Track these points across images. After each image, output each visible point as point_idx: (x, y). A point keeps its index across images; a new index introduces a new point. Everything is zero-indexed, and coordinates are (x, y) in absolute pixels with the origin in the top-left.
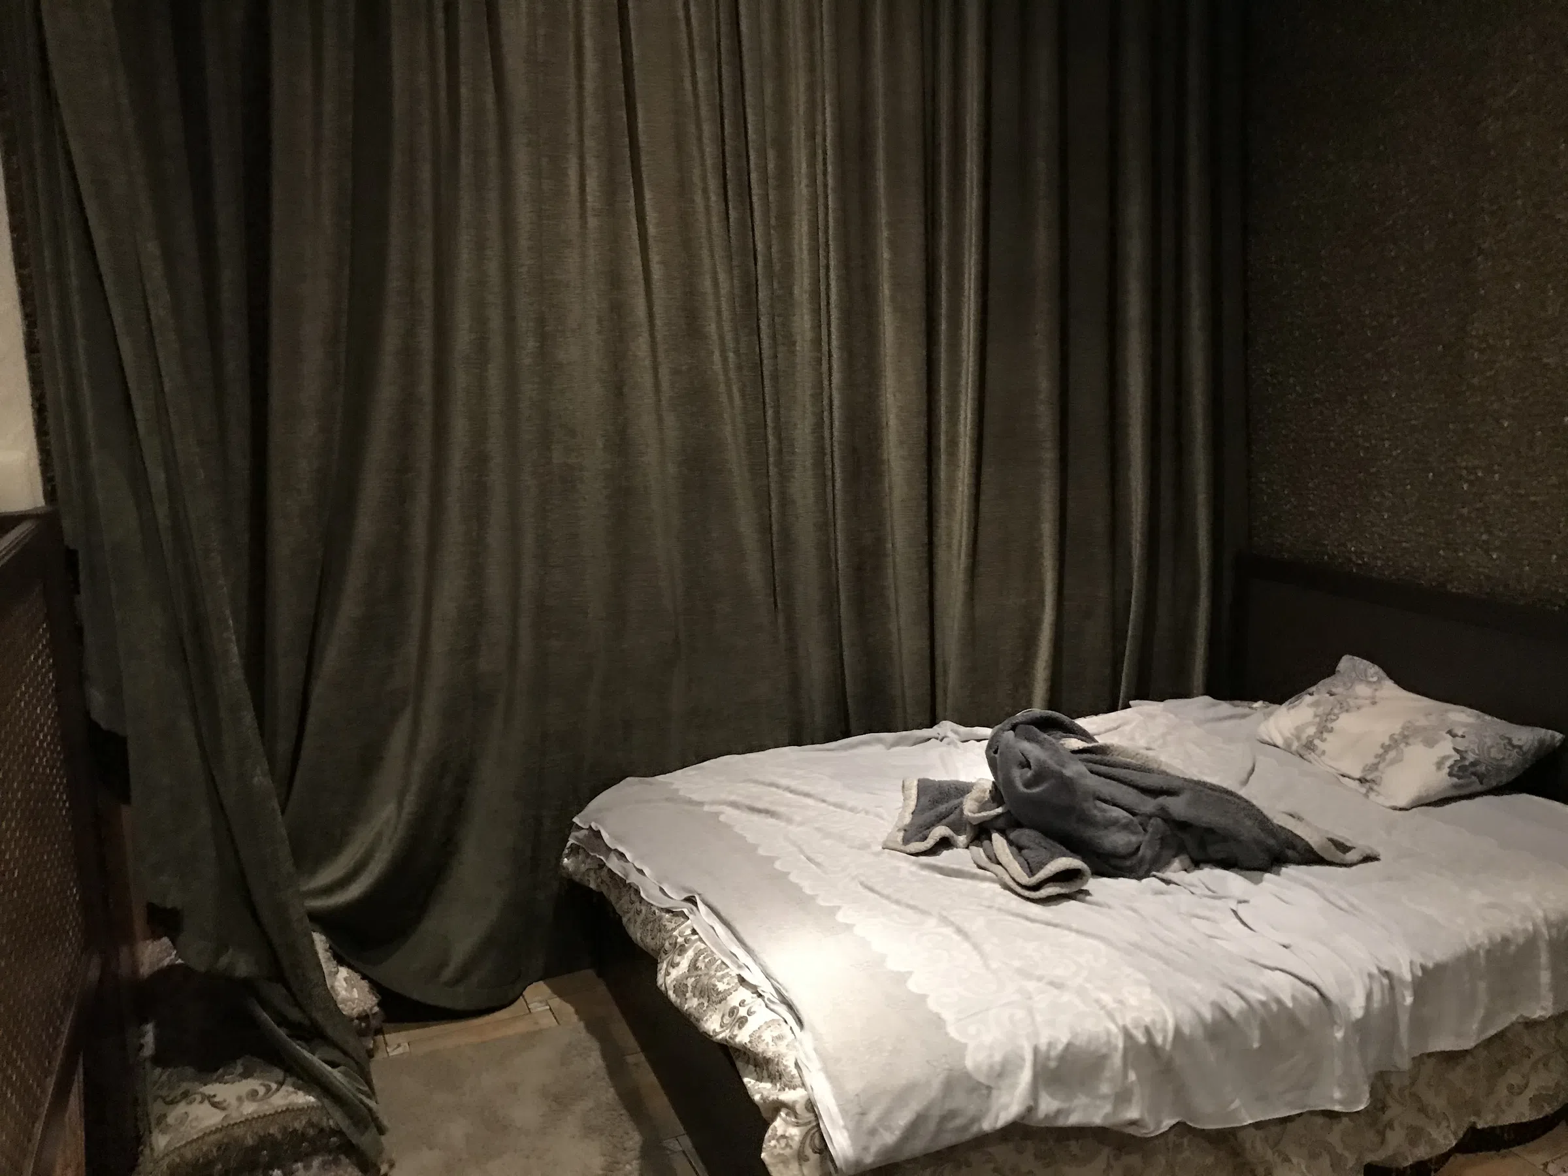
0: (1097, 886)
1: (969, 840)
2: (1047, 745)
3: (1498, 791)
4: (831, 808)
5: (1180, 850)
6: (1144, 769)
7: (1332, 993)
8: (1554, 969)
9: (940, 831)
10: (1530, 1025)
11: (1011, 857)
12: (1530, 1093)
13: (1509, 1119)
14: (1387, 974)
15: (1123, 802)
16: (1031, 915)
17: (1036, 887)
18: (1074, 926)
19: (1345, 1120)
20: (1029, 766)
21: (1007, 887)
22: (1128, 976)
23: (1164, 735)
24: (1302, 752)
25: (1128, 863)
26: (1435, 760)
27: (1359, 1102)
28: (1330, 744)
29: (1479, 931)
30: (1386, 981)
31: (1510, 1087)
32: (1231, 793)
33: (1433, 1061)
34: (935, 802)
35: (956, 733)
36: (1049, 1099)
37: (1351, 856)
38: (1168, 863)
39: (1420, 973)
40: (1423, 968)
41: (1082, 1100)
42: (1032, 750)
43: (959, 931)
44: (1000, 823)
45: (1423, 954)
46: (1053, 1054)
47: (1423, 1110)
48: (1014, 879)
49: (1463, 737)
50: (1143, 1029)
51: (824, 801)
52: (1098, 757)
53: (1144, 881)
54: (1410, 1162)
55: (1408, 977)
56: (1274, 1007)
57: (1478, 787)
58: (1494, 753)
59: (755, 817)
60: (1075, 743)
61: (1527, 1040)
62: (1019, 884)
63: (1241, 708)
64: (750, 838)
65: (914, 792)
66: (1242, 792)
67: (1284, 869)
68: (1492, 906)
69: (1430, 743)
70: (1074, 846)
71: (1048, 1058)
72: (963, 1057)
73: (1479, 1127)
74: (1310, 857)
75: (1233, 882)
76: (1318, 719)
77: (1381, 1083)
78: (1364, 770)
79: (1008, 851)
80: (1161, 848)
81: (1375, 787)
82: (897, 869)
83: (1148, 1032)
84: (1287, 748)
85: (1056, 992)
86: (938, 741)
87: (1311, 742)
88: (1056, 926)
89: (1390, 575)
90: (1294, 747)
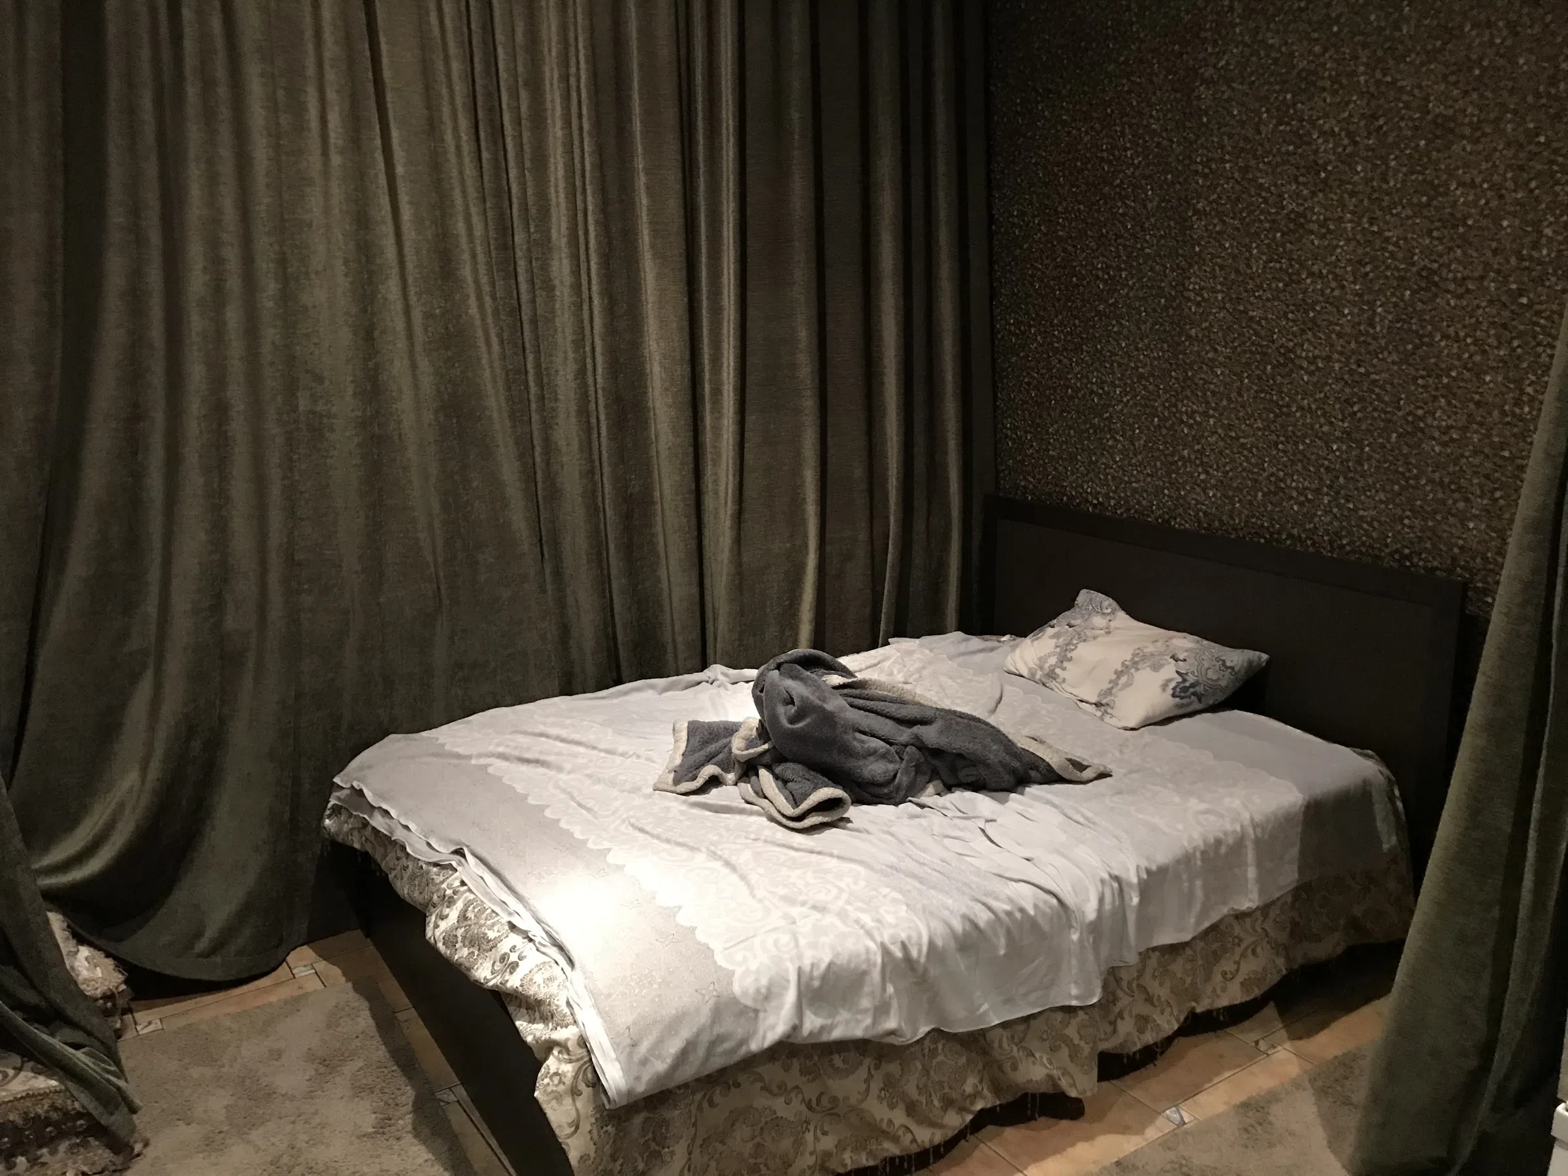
0: (857, 813)
1: (738, 776)
2: (810, 682)
3: (1214, 709)
4: (603, 754)
5: (934, 775)
6: (902, 702)
7: (1069, 900)
8: (1259, 864)
9: (710, 770)
10: (1240, 916)
11: (777, 791)
12: (1240, 978)
13: (1223, 1002)
14: (1116, 878)
15: (881, 733)
16: (795, 845)
17: (800, 818)
18: (836, 852)
19: (1081, 1013)
20: (792, 703)
21: (772, 819)
22: (885, 896)
23: (919, 670)
24: (1044, 680)
25: (886, 791)
26: (1161, 683)
27: (1092, 995)
28: (1070, 673)
29: (1196, 835)
30: (1116, 885)
31: (1224, 974)
32: (978, 720)
33: (1157, 954)
34: (705, 743)
35: (726, 675)
36: (813, 1017)
37: (1087, 774)
38: (923, 789)
39: (1145, 876)
40: (1148, 872)
41: (844, 1015)
42: (797, 688)
43: (727, 864)
44: (767, 759)
45: (1148, 859)
46: (816, 973)
47: (1149, 1000)
48: (779, 812)
49: (1184, 661)
50: (899, 944)
51: (594, 748)
52: (857, 692)
53: (901, 806)
54: (1139, 1047)
55: (1135, 880)
56: (1018, 915)
57: (1197, 706)
58: (1211, 675)
59: (524, 768)
60: (836, 679)
61: (1237, 930)
62: (784, 816)
63: (990, 642)
64: (519, 788)
65: (684, 735)
66: (992, 720)
67: (1027, 789)
68: (1207, 812)
69: (1156, 668)
70: (835, 776)
71: (811, 978)
72: (730, 984)
73: (1199, 1010)
74: (1051, 777)
75: (982, 803)
76: (1058, 650)
77: (1112, 978)
78: (1099, 695)
79: (773, 784)
80: (917, 773)
81: (1109, 710)
82: (668, 809)
83: (904, 947)
84: (1032, 678)
85: (818, 915)
86: (709, 685)
87: (1053, 671)
88: (819, 853)
89: (1122, 514)
90: (1038, 677)
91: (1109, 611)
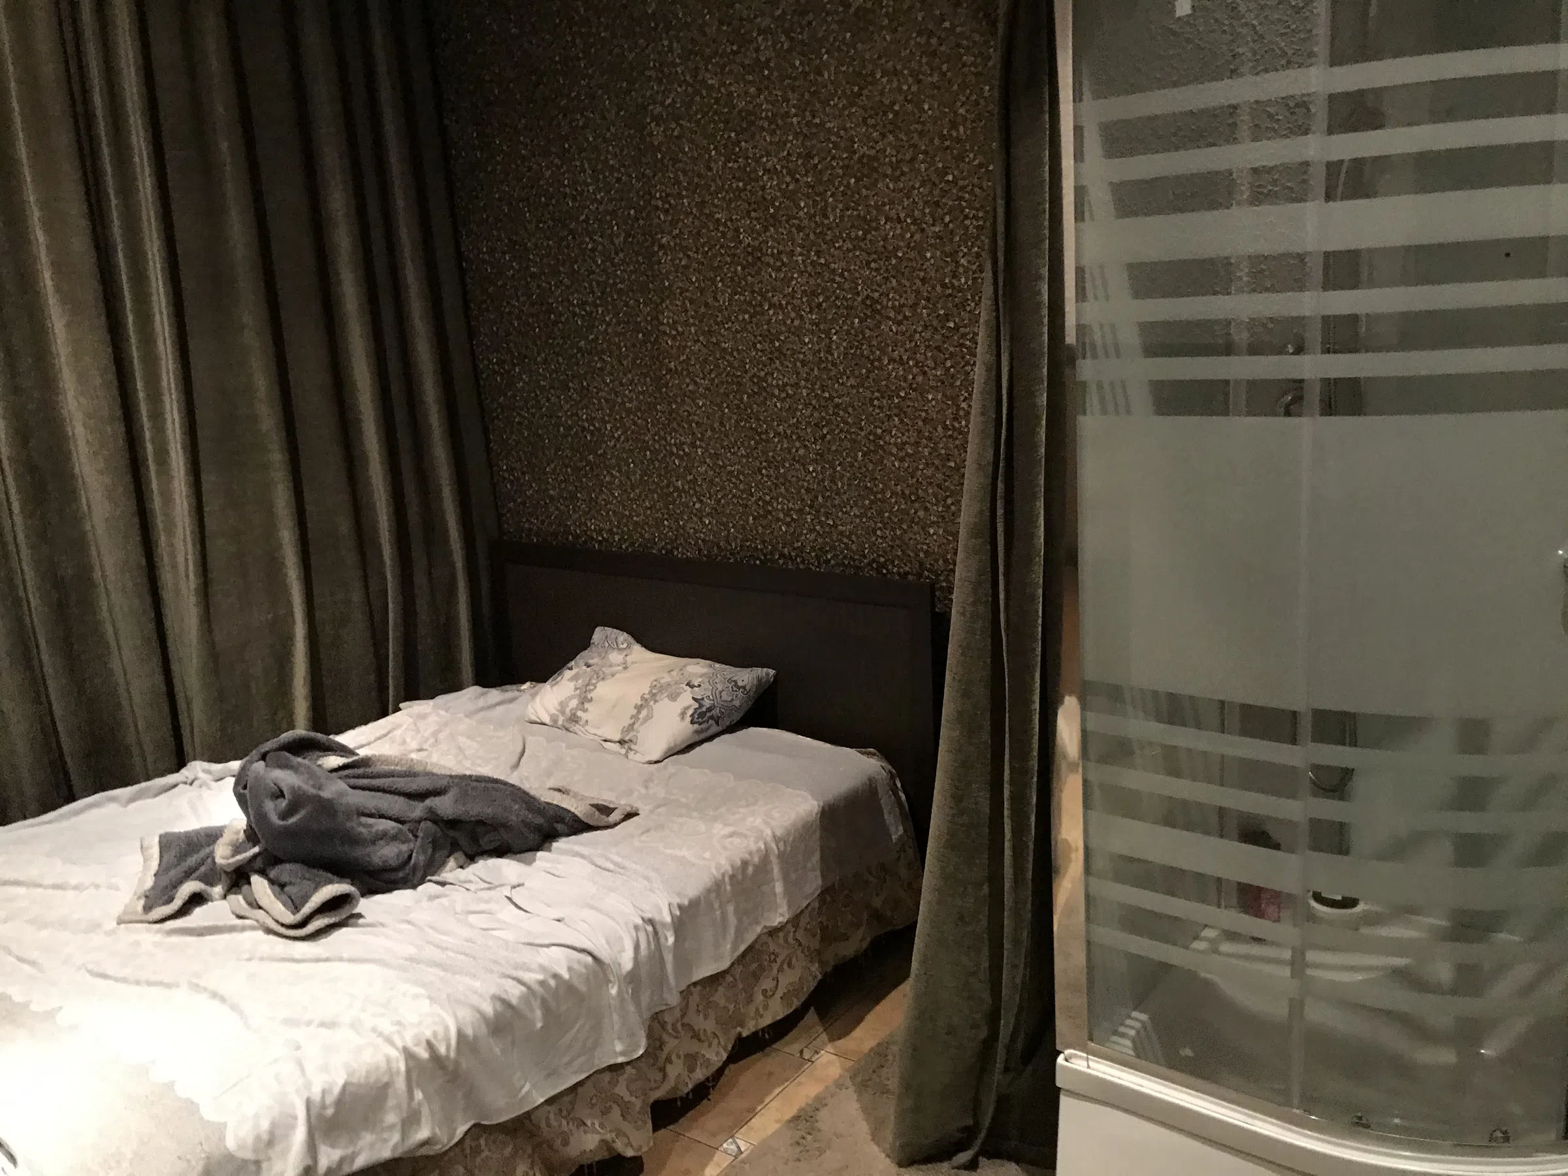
0: (370, 906)
1: (226, 888)
2: (302, 769)
3: (731, 729)
4: (49, 891)
5: (454, 848)
6: (410, 774)
7: (604, 953)
8: (785, 877)
9: (191, 887)
10: (773, 932)
11: (273, 897)
12: (779, 993)
13: (767, 1021)
14: (651, 922)
15: (390, 813)
16: (297, 956)
17: (302, 924)
18: (345, 956)
19: (628, 1069)
20: (282, 795)
21: (269, 931)
22: (404, 995)
23: (435, 734)
24: (567, 725)
25: (401, 874)
26: (679, 711)
27: (638, 1047)
28: (592, 714)
29: (723, 861)
30: (650, 928)
31: (764, 992)
32: (496, 781)
33: (699, 988)
34: (182, 856)
35: (208, 772)
36: (329, 1150)
37: (615, 817)
38: (443, 864)
39: (678, 913)
40: (680, 907)
41: (368, 1138)
42: (285, 778)
43: (214, 995)
44: (259, 863)
45: (679, 894)
46: (330, 1100)
47: (696, 1036)
48: (277, 921)
49: (699, 686)
50: (424, 1044)
52: (360, 771)
53: (420, 888)
54: (690, 1086)
55: (668, 919)
56: (552, 983)
57: (714, 729)
58: (725, 696)
60: (334, 761)
61: (772, 947)
62: (283, 925)
63: (510, 692)
65: (155, 851)
66: (513, 779)
67: (555, 845)
68: (731, 835)
69: (673, 697)
70: (339, 870)
71: (324, 1106)
72: (222, 1139)
73: (744, 1035)
74: (578, 827)
75: (507, 868)
76: (578, 692)
77: (656, 1025)
78: (622, 732)
79: (269, 891)
80: (434, 850)
81: (633, 747)
82: (137, 944)
83: (430, 1045)
84: (554, 724)
85: (327, 1033)
86: (188, 786)
87: (574, 715)
88: (327, 960)
89: (627, 548)
90: (560, 723)
91: (625, 645)
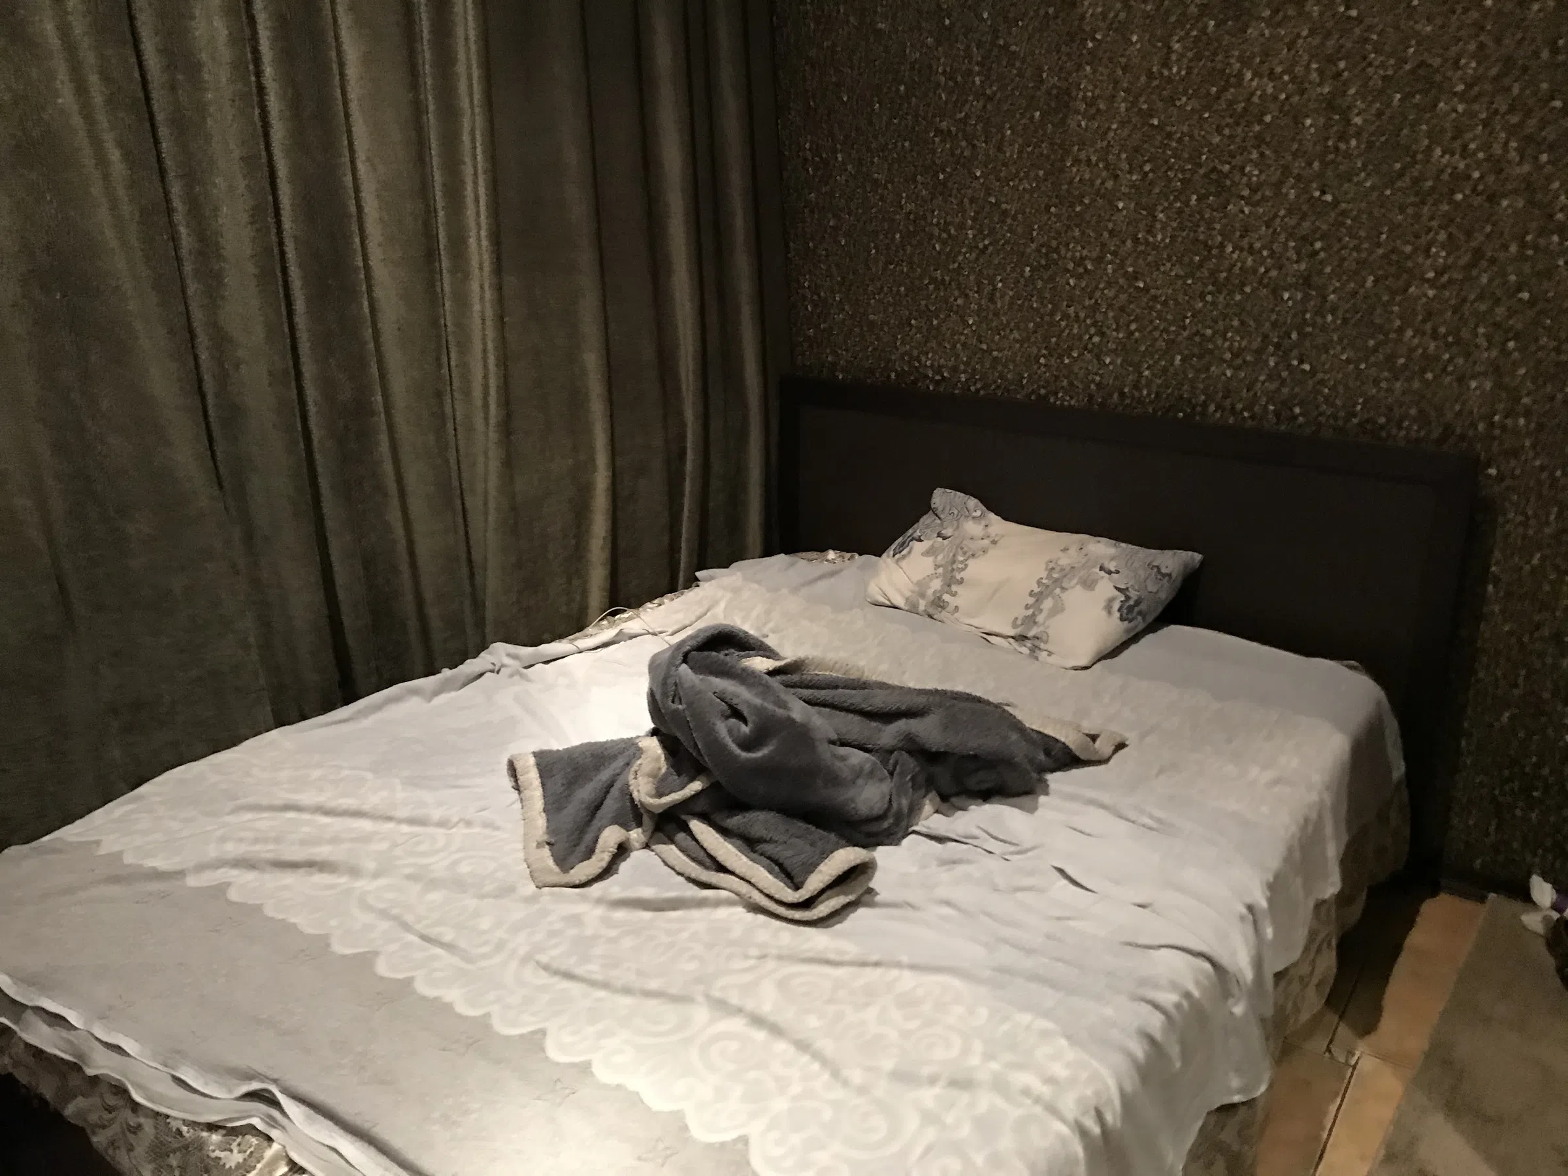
1: (649, 833)
3: (1151, 627)
4: (405, 828)
5: (930, 786)
7: (1221, 956)
9: (610, 834)
11: (743, 858)
14: (1250, 908)
17: (807, 904)
20: (739, 716)
21: (761, 911)
22: (1027, 1029)
24: (931, 611)
26: (1103, 604)
27: (1254, 1087)
28: (963, 598)
30: (1251, 918)
34: (574, 785)
35: (515, 657)
37: (1104, 745)
38: (921, 809)
39: (1270, 892)
40: (1269, 886)
43: (755, 1020)
44: (701, 806)
48: (768, 896)
49: (1117, 572)
50: (1093, 1113)
51: (390, 819)
52: (800, 679)
53: (907, 843)
55: (1263, 902)
56: (1185, 1005)
57: (1140, 627)
58: (1152, 587)
59: (289, 879)
60: (760, 664)
62: (778, 902)
64: (305, 922)
65: (534, 780)
67: (1047, 784)
69: (1086, 584)
78: (1015, 625)
79: (732, 848)
80: (913, 789)
81: (1042, 646)
83: (1097, 1113)
84: (913, 609)
85: (964, 1098)
86: (495, 674)
87: (939, 598)
90: (922, 608)
91: (978, 513)
